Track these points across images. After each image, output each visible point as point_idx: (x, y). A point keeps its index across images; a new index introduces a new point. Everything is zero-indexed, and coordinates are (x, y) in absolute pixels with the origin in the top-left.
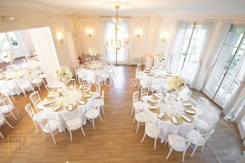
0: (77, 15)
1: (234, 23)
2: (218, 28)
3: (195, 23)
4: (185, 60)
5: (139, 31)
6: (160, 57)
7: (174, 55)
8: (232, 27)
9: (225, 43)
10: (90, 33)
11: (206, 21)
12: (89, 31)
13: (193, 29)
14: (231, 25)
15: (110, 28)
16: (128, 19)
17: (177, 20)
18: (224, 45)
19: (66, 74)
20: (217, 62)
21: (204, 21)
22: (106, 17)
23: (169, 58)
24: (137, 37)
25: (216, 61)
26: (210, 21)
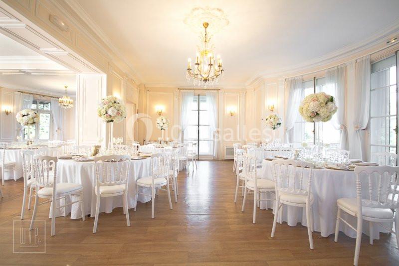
0: (145, 87)
1: (374, 57)
2: (351, 73)
3: (315, 78)
4: (314, 131)
5: (232, 108)
6: (272, 120)
7: (293, 128)
8: (373, 66)
9: (372, 89)
10: (160, 111)
11: (330, 70)
12: (160, 107)
13: (313, 88)
14: (370, 63)
15: (190, 105)
16: (216, 91)
17: (287, 80)
18: (372, 92)
19: (118, 103)
20: (372, 120)
21: (326, 71)
22: (185, 89)
23: (287, 134)
24: (231, 117)
25: (370, 118)
26: (336, 68)
